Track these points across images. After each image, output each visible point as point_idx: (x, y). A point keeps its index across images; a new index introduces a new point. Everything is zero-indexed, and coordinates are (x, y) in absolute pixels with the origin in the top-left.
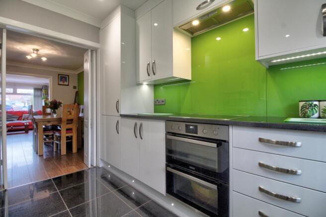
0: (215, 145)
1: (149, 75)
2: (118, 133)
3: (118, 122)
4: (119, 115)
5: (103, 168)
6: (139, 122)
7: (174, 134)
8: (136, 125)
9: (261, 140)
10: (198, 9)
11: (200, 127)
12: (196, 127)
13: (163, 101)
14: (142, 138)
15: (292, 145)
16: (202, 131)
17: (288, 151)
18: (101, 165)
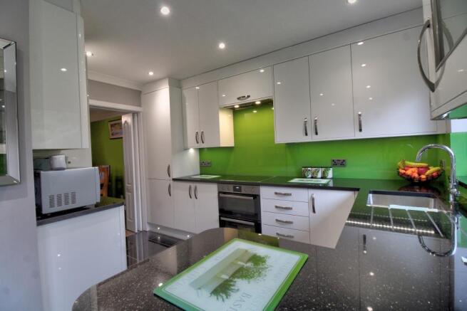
0: (252, 198)
1: (198, 143)
2: (170, 195)
3: (170, 186)
4: (171, 178)
5: (151, 232)
6: (193, 185)
7: (225, 193)
8: (190, 188)
9: (276, 193)
10: (238, 99)
11: (243, 187)
12: (240, 187)
13: (208, 163)
14: (196, 198)
15: (290, 195)
16: (245, 190)
17: (288, 198)
18: (148, 229)
